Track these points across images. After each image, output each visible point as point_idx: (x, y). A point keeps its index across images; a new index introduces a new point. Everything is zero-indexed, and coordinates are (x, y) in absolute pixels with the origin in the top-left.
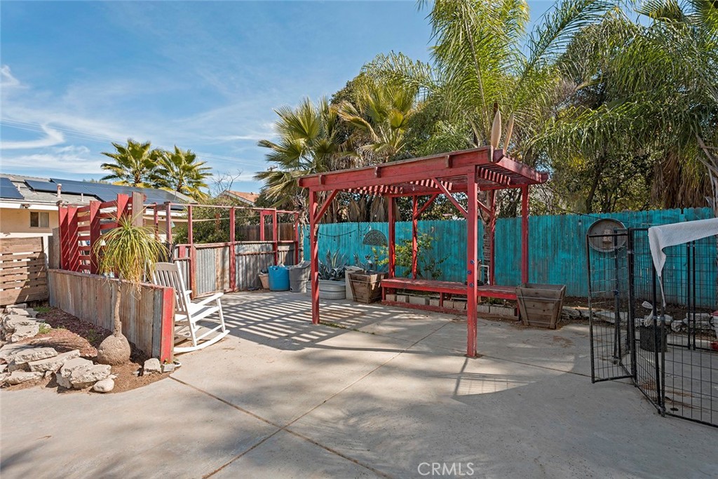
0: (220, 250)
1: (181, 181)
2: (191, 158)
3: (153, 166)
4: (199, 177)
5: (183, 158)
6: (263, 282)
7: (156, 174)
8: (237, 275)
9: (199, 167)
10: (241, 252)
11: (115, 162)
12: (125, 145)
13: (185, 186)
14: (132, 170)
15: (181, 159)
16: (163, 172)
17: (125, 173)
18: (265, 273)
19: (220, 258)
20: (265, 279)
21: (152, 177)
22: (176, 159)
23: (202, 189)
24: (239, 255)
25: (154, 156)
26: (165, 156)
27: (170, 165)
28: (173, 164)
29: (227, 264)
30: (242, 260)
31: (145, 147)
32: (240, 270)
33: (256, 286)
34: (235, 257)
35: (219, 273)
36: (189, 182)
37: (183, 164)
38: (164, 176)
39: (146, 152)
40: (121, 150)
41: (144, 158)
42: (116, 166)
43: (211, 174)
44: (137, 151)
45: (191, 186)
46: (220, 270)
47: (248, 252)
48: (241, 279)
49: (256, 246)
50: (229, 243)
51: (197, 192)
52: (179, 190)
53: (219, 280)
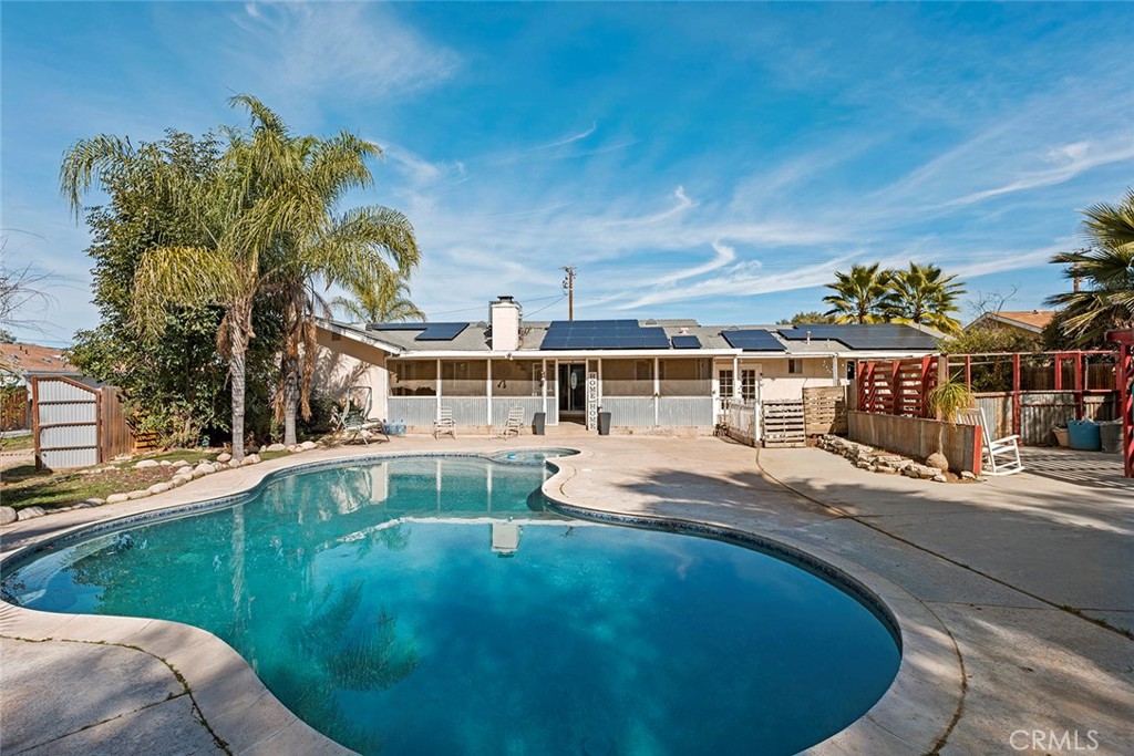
0: (1001, 400)
1: (919, 306)
2: (933, 275)
3: (882, 292)
4: (946, 298)
5: (923, 277)
6: (1059, 439)
7: (886, 301)
8: (1022, 428)
9: (946, 284)
10: (1027, 402)
11: (836, 293)
12: (848, 273)
13: (927, 312)
14: (856, 301)
15: (920, 279)
16: (896, 297)
17: (850, 305)
18: (1063, 427)
19: (1000, 408)
20: (1062, 435)
21: (883, 306)
22: (913, 279)
23: (949, 314)
24: (1024, 405)
25: (883, 280)
26: (897, 277)
27: (904, 288)
28: (908, 286)
29: (1010, 415)
30: (1029, 412)
31: (872, 270)
32: (1027, 422)
33: (1052, 442)
34: (1018, 409)
35: (999, 424)
36: (930, 307)
37: (923, 285)
38: (897, 303)
39: (873, 276)
40: (844, 279)
41: (872, 284)
42: (838, 298)
43: (963, 292)
44: (862, 277)
45: (933, 311)
46: (1001, 420)
47: (1037, 402)
48: (1027, 432)
49: (1048, 396)
50: (1012, 393)
51: (944, 320)
52: (917, 318)
53: (1000, 431)
